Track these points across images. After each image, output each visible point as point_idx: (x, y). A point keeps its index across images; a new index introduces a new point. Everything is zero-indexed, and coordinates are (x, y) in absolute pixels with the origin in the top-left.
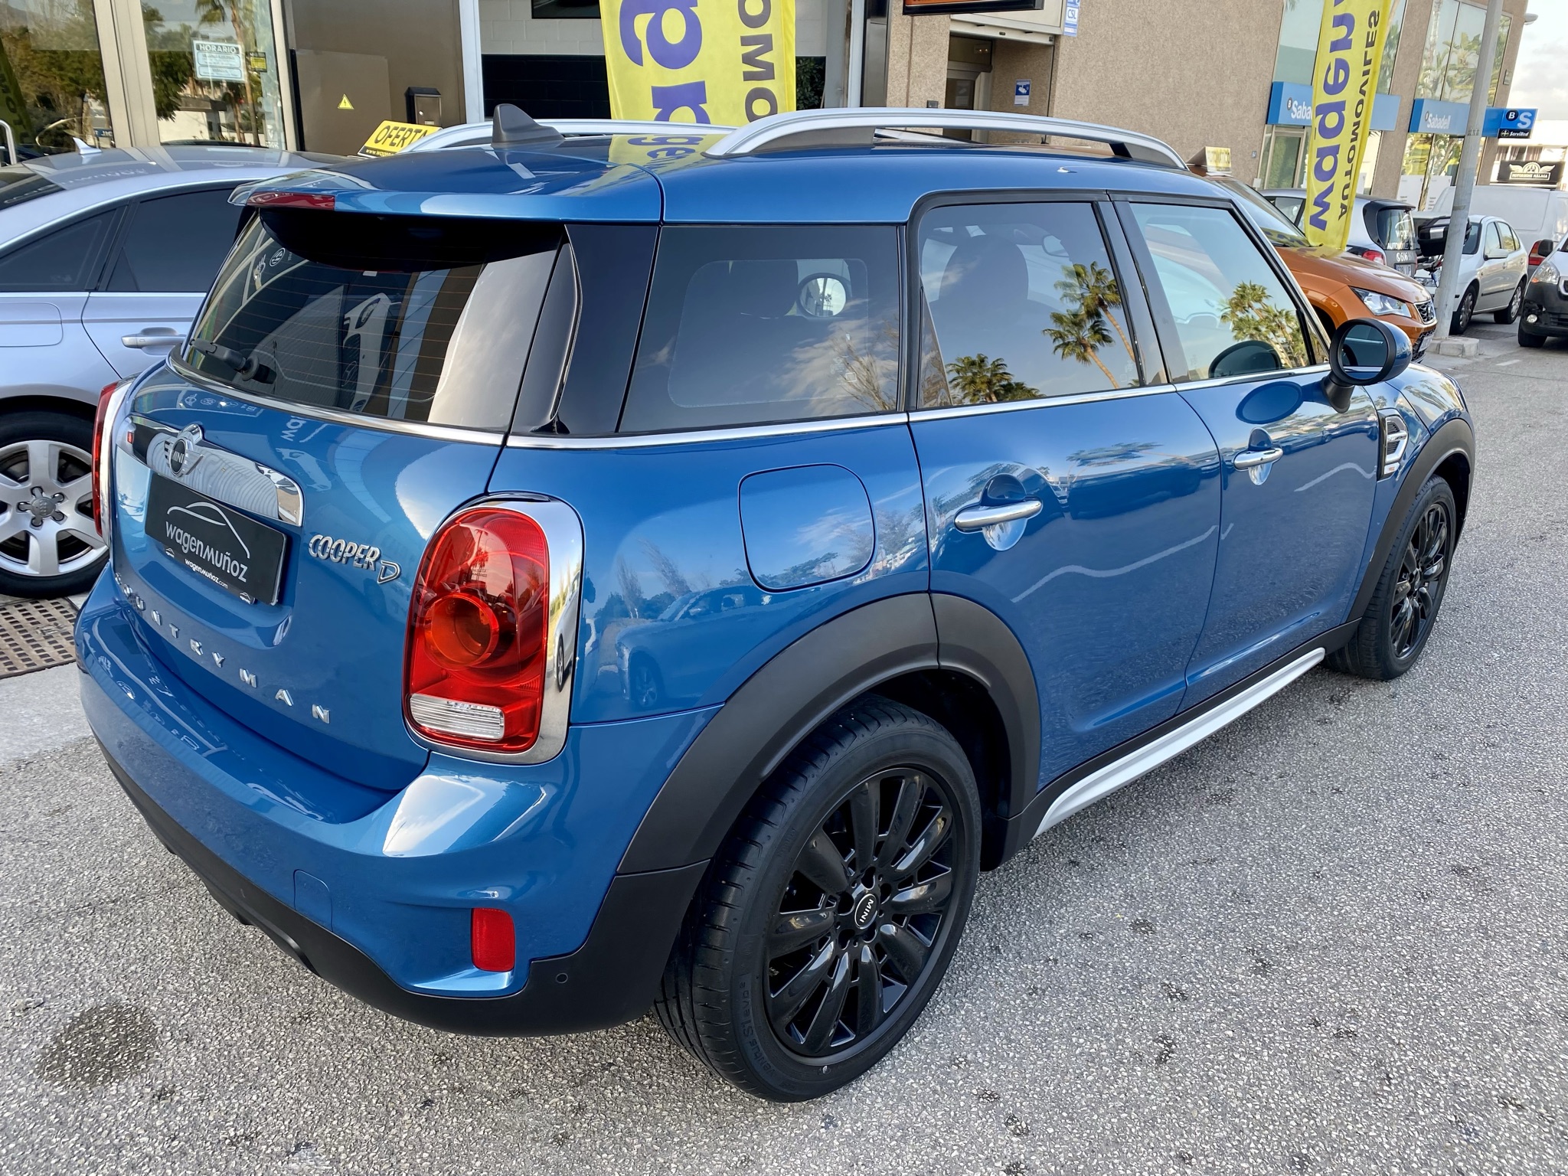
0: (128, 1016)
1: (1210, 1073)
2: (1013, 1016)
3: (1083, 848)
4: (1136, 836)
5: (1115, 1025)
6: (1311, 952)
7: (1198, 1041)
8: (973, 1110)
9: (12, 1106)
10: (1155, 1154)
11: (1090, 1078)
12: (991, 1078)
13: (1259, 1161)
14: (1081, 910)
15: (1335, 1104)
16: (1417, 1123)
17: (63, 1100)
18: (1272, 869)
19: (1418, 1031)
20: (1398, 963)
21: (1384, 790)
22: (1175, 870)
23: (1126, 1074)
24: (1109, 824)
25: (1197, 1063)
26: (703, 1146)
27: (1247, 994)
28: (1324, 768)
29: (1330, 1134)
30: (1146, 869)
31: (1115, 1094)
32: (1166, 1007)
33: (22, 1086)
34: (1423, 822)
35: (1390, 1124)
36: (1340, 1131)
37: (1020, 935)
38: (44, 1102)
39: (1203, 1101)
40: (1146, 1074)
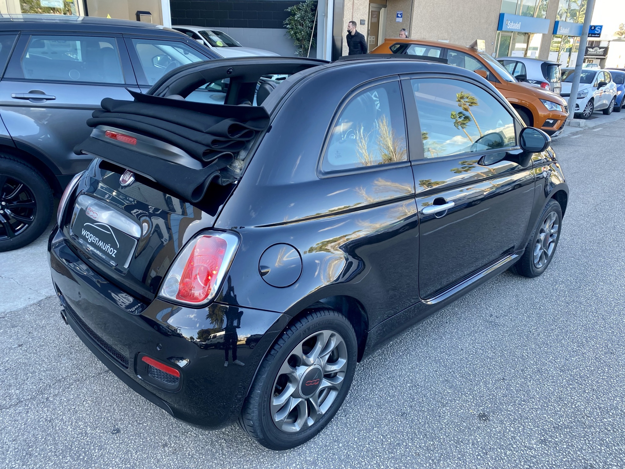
6: (566, 430)
20: (608, 435)
22: (495, 384)
34: (605, 354)
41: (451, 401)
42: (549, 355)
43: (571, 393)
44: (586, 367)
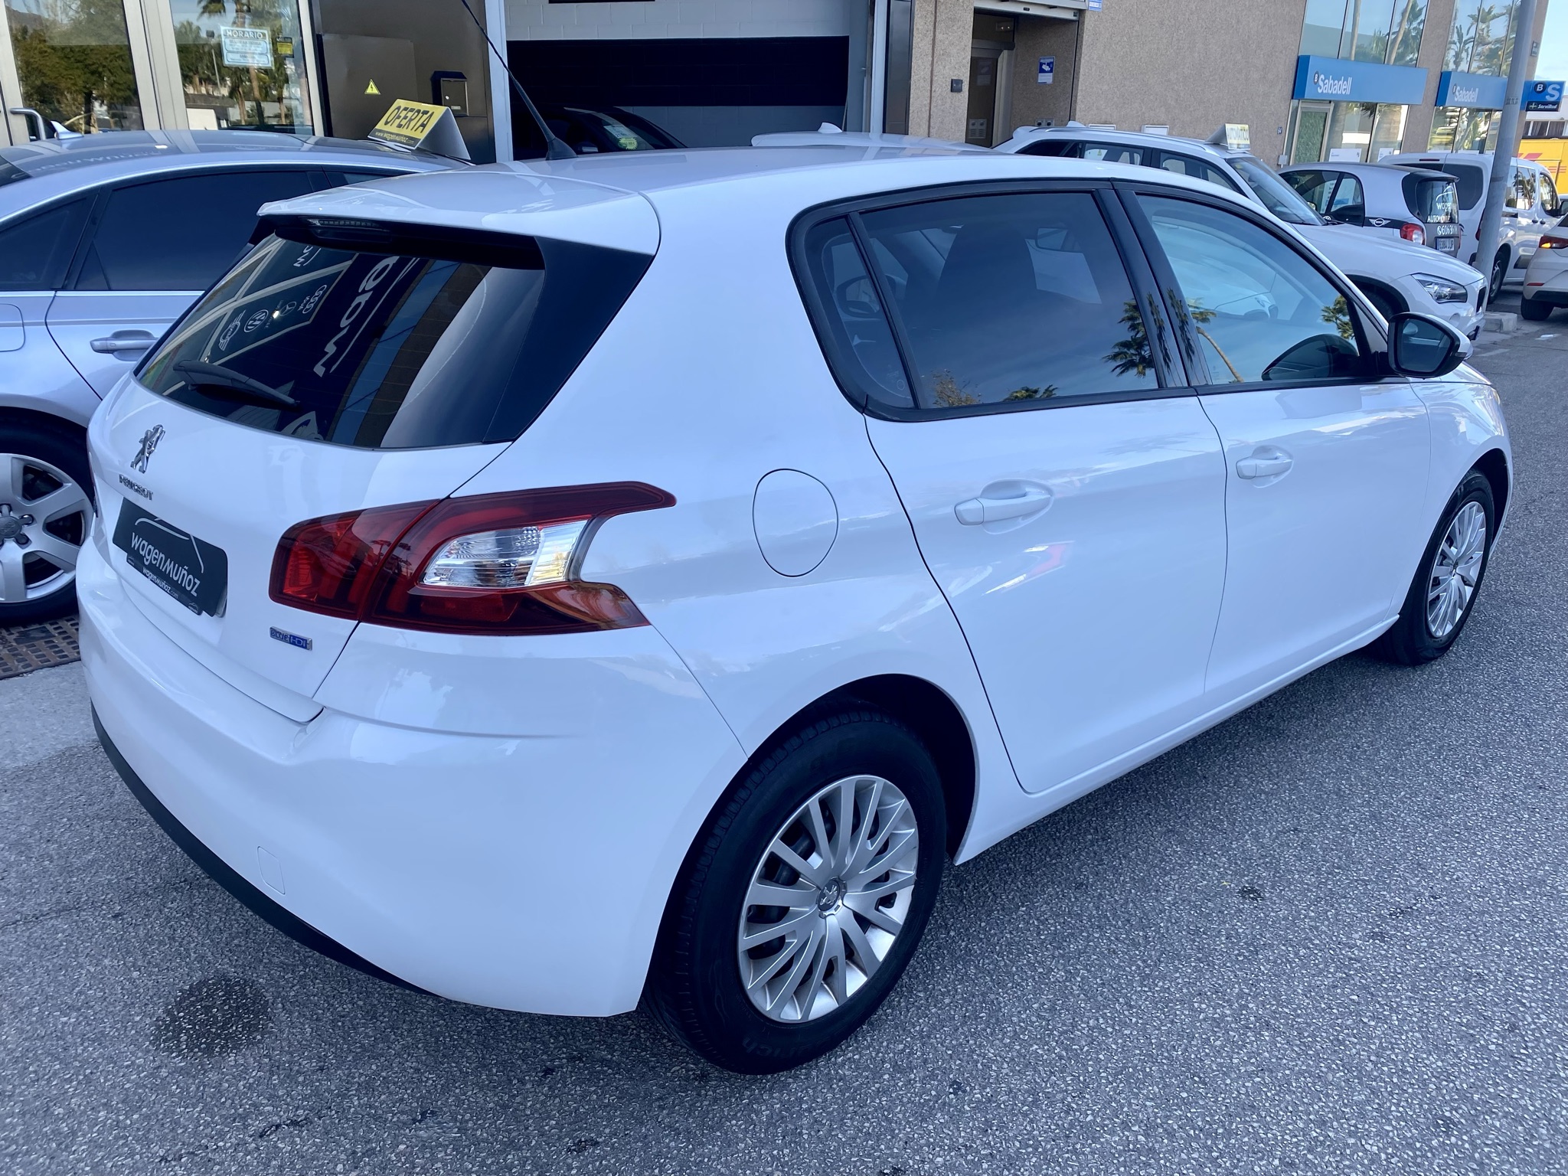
0: (237, 988)
1: (1340, 1038)
2: (1130, 983)
3: (1180, 817)
4: (1232, 805)
5: (1237, 990)
6: (1427, 917)
7: (1323, 1006)
8: (1103, 1075)
9: (133, 1077)
10: (1294, 1118)
11: (1218, 1043)
12: (1116, 1043)
13: (1403, 1123)
14: (1186, 878)
15: (1473, 1068)
16: (1559, 1086)
17: (180, 1071)
18: (1375, 836)
19: (1548, 995)
20: (1519, 927)
21: (1481, 758)
22: (1277, 838)
23: (1253, 1039)
24: (1203, 794)
25: (1325, 1027)
26: (832, 1112)
27: (1368, 959)
28: (1415, 737)
29: (1472, 1097)
30: (1247, 837)
31: (1246, 1058)
32: (1285, 973)
33: (140, 1058)
34: (1525, 788)
35: (1531, 1087)
36: (1482, 1094)
37: (1127, 903)
38: (164, 1072)
39: (1337, 1065)
40: (1274, 1038)
41: (1181, 866)
42: (1399, 789)
43: (1443, 855)
44: (1481, 810)
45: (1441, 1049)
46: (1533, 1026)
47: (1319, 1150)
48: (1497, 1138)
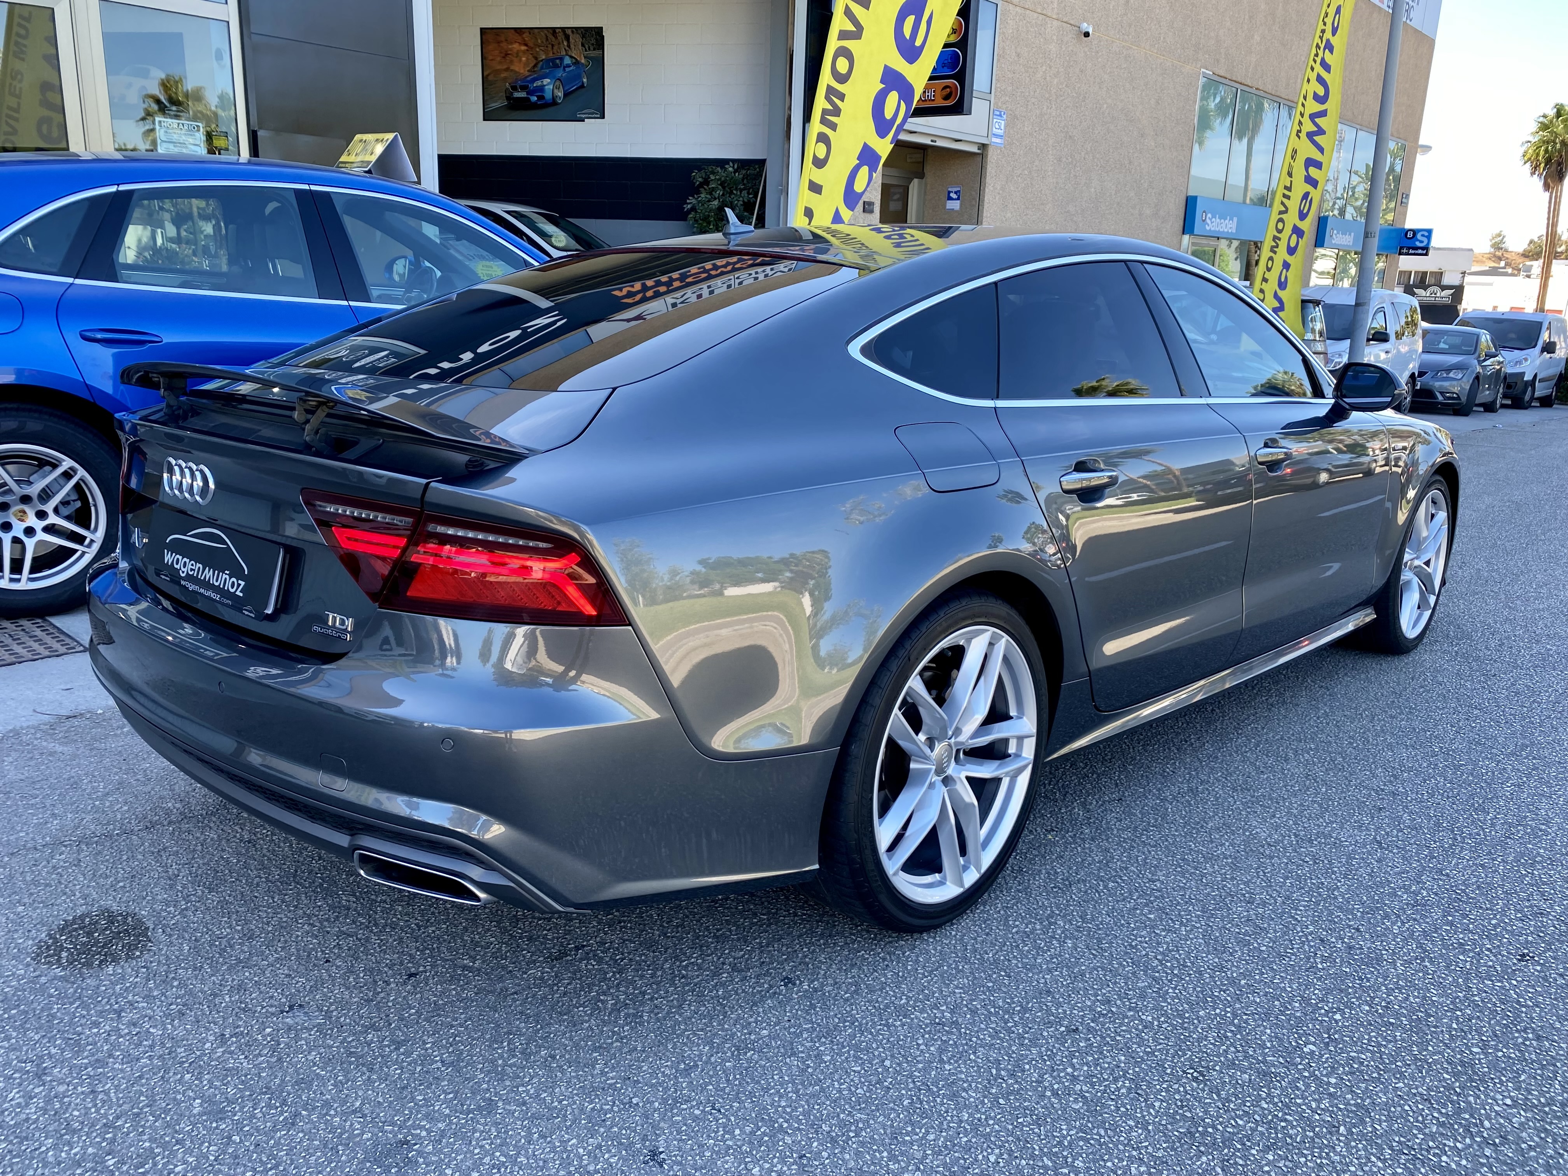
0: (120, 918)
9: (12, 984)
17: (60, 978)
33: (20, 970)
38: (43, 980)
45: (1219, 949)
46: (1301, 934)
47: (1101, 1019)
48: (1256, 1009)
